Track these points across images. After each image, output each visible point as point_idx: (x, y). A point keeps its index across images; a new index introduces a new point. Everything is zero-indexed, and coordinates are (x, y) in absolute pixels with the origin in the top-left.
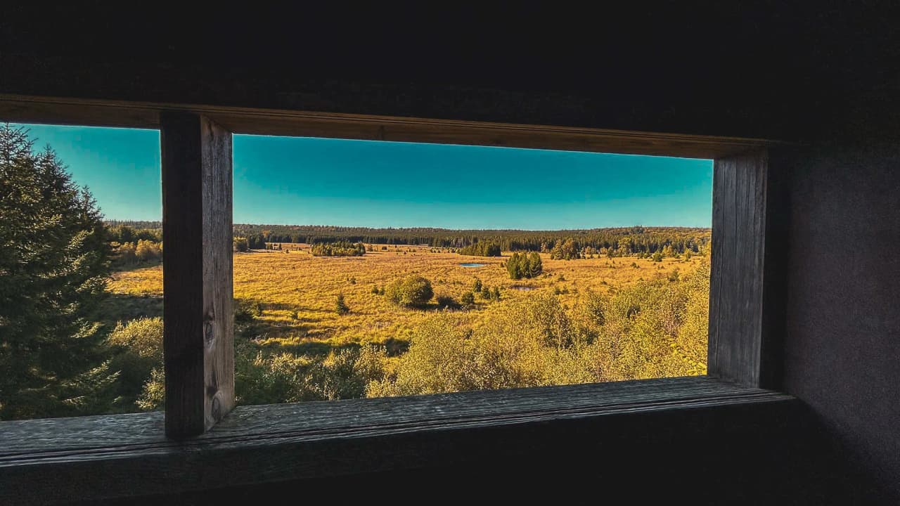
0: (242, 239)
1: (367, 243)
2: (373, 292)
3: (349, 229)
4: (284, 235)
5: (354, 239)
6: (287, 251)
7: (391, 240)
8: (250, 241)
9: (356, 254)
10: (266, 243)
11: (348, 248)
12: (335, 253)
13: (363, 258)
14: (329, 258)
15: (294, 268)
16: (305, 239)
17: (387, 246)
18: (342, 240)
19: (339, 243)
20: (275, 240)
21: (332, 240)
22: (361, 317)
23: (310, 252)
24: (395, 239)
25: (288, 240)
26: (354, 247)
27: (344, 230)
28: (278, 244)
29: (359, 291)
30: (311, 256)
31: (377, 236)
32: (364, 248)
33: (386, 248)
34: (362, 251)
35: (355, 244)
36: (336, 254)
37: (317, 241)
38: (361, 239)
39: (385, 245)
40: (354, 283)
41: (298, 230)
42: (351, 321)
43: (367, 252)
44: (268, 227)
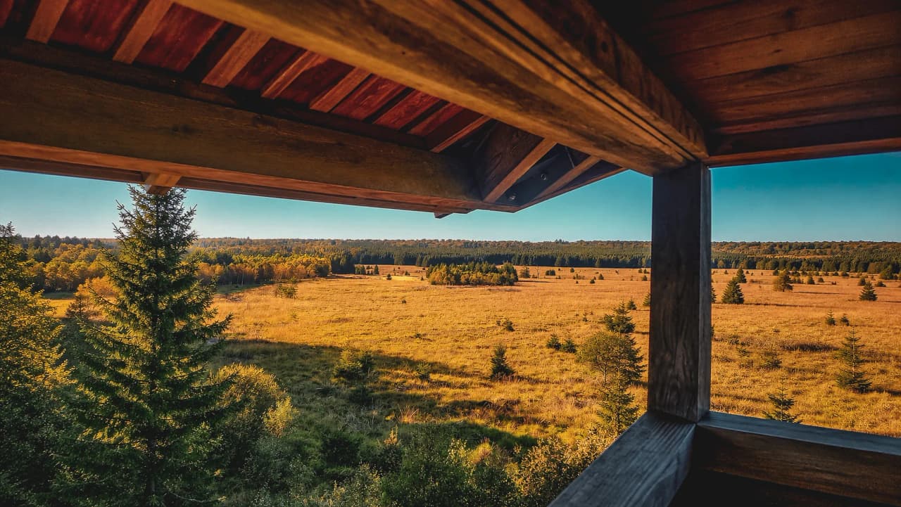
0: (322, 259)
1: (518, 264)
2: (549, 346)
3: (487, 243)
4: (383, 253)
5: (497, 259)
6: (389, 276)
7: (563, 260)
8: (333, 262)
9: (503, 281)
10: (356, 266)
11: (487, 272)
12: (467, 280)
13: (514, 287)
14: (457, 288)
15: (405, 302)
16: (415, 259)
17: (556, 269)
18: (476, 260)
19: (471, 264)
20: (368, 260)
21: (459, 261)
22: (539, 387)
23: (425, 277)
24: (570, 258)
25: (389, 260)
26: (496, 271)
27: (478, 245)
28: (374, 266)
29: (525, 342)
30: (426, 283)
31: (537, 253)
32: (515, 272)
33: (553, 273)
34: (512, 276)
35: (499, 267)
36: (468, 283)
37: (435, 262)
38: (508, 258)
39: (552, 268)
40: (510, 329)
41: (404, 245)
42: (521, 391)
43: (520, 279)
44: (358, 243)
